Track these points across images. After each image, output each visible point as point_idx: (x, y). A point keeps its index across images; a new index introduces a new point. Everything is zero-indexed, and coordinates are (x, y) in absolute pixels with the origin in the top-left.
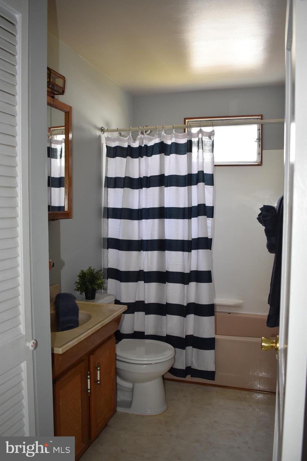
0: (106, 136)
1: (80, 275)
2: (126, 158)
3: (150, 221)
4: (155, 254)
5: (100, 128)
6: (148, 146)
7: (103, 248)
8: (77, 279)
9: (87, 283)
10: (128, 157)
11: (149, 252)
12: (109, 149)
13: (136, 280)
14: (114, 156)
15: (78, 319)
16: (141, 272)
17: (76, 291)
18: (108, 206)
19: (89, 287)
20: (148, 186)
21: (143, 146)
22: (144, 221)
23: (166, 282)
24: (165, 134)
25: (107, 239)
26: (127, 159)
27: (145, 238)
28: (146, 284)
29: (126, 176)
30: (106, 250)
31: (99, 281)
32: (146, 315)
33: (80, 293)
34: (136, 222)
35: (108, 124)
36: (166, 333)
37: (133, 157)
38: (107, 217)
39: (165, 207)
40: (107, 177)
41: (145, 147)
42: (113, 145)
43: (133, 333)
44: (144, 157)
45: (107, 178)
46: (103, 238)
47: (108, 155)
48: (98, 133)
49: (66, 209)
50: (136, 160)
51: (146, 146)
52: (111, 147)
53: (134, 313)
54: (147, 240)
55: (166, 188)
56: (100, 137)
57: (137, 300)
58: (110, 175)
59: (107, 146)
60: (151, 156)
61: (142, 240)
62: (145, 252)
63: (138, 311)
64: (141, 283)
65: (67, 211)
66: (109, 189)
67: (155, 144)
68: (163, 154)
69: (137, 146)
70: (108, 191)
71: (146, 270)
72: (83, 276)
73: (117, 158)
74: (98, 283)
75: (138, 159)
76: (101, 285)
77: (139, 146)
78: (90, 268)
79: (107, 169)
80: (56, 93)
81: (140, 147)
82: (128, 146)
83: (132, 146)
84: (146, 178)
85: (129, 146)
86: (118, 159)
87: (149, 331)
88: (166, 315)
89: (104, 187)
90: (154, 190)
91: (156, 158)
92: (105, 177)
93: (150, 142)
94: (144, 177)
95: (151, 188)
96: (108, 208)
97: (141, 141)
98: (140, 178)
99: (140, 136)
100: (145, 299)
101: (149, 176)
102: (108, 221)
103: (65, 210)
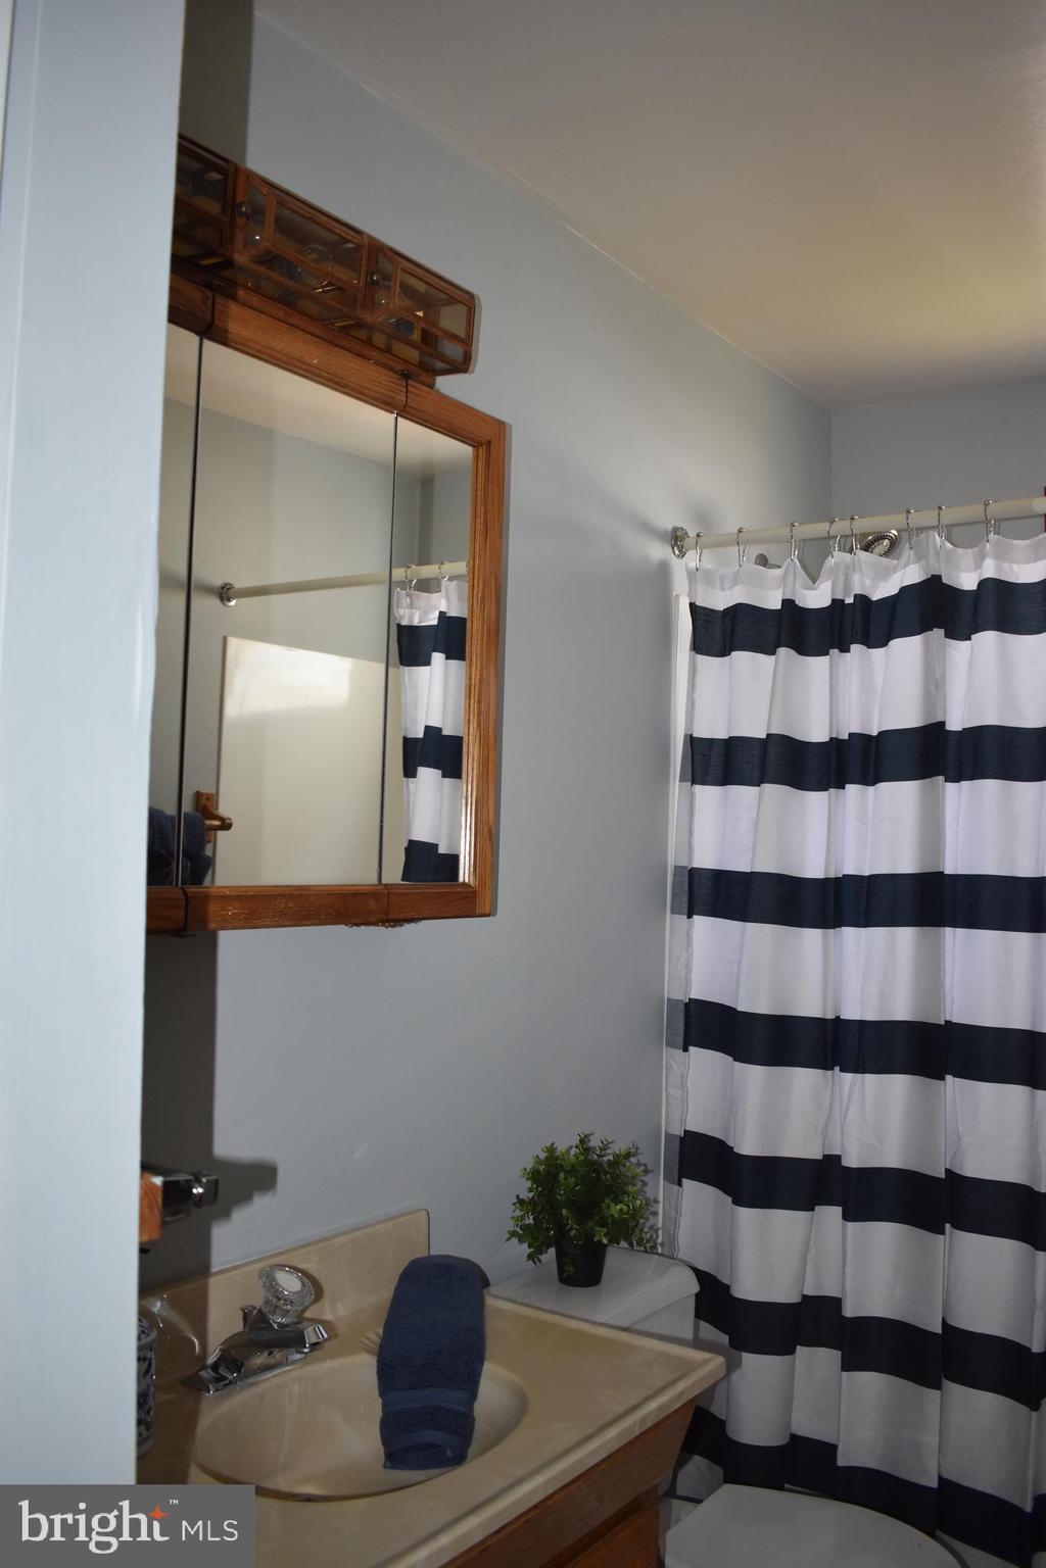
0: (693, 565)
1: (538, 1171)
2: (773, 653)
3: (878, 934)
4: (897, 1087)
5: (666, 532)
6: (874, 599)
7: (667, 1045)
8: (524, 1189)
9: (564, 1211)
10: (783, 651)
11: (870, 1078)
12: (703, 617)
13: (807, 1201)
14: (725, 649)
15: (471, 1408)
16: (831, 1163)
17: (515, 1240)
18: (690, 859)
19: (571, 1229)
20: (870, 778)
21: (850, 600)
22: (848, 932)
23: (948, 1226)
24: (949, 545)
25: (682, 1007)
26: (776, 660)
27: (851, 1013)
28: (850, 1224)
29: (773, 731)
30: (678, 1053)
31: (618, 1207)
32: (844, 1373)
33: (530, 1257)
34: (812, 937)
35: (703, 516)
36: (939, 1471)
37: (803, 649)
38: (686, 910)
39: (946, 872)
40: (691, 735)
41: (858, 606)
42: (720, 601)
43: (788, 1444)
44: (853, 646)
45: (692, 742)
46: (669, 999)
47: (700, 646)
48: (659, 551)
49: (465, 874)
50: (818, 665)
51: (862, 599)
52: (712, 610)
53: (792, 1352)
54: (862, 1024)
55: (951, 787)
56: (664, 569)
57: (809, 1291)
58: (702, 732)
59: (692, 606)
60: (885, 644)
61: (838, 1021)
62: (849, 1077)
63: (813, 1342)
64: (832, 1214)
65: (467, 881)
66: (698, 788)
67: (903, 590)
68: (939, 633)
69: (826, 603)
70: (692, 795)
71: (852, 1161)
72: (547, 1174)
73: (737, 655)
74: (612, 1216)
75: (825, 659)
76: (631, 1224)
77: (834, 601)
78: (582, 1141)
79: (693, 703)
80: (440, 365)
81: (837, 603)
82: (784, 602)
83: (800, 603)
84: (861, 740)
85: (788, 603)
86: (741, 658)
87: (858, 1449)
88: (938, 1386)
89: (680, 781)
90: (899, 797)
91: (906, 650)
92: (686, 736)
93: (882, 584)
94: (850, 734)
95: (882, 786)
96: (693, 873)
97: (841, 579)
98: (835, 742)
99: (838, 558)
100: (843, 1289)
101: (875, 733)
102: (691, 926)
103: (461, 880)
